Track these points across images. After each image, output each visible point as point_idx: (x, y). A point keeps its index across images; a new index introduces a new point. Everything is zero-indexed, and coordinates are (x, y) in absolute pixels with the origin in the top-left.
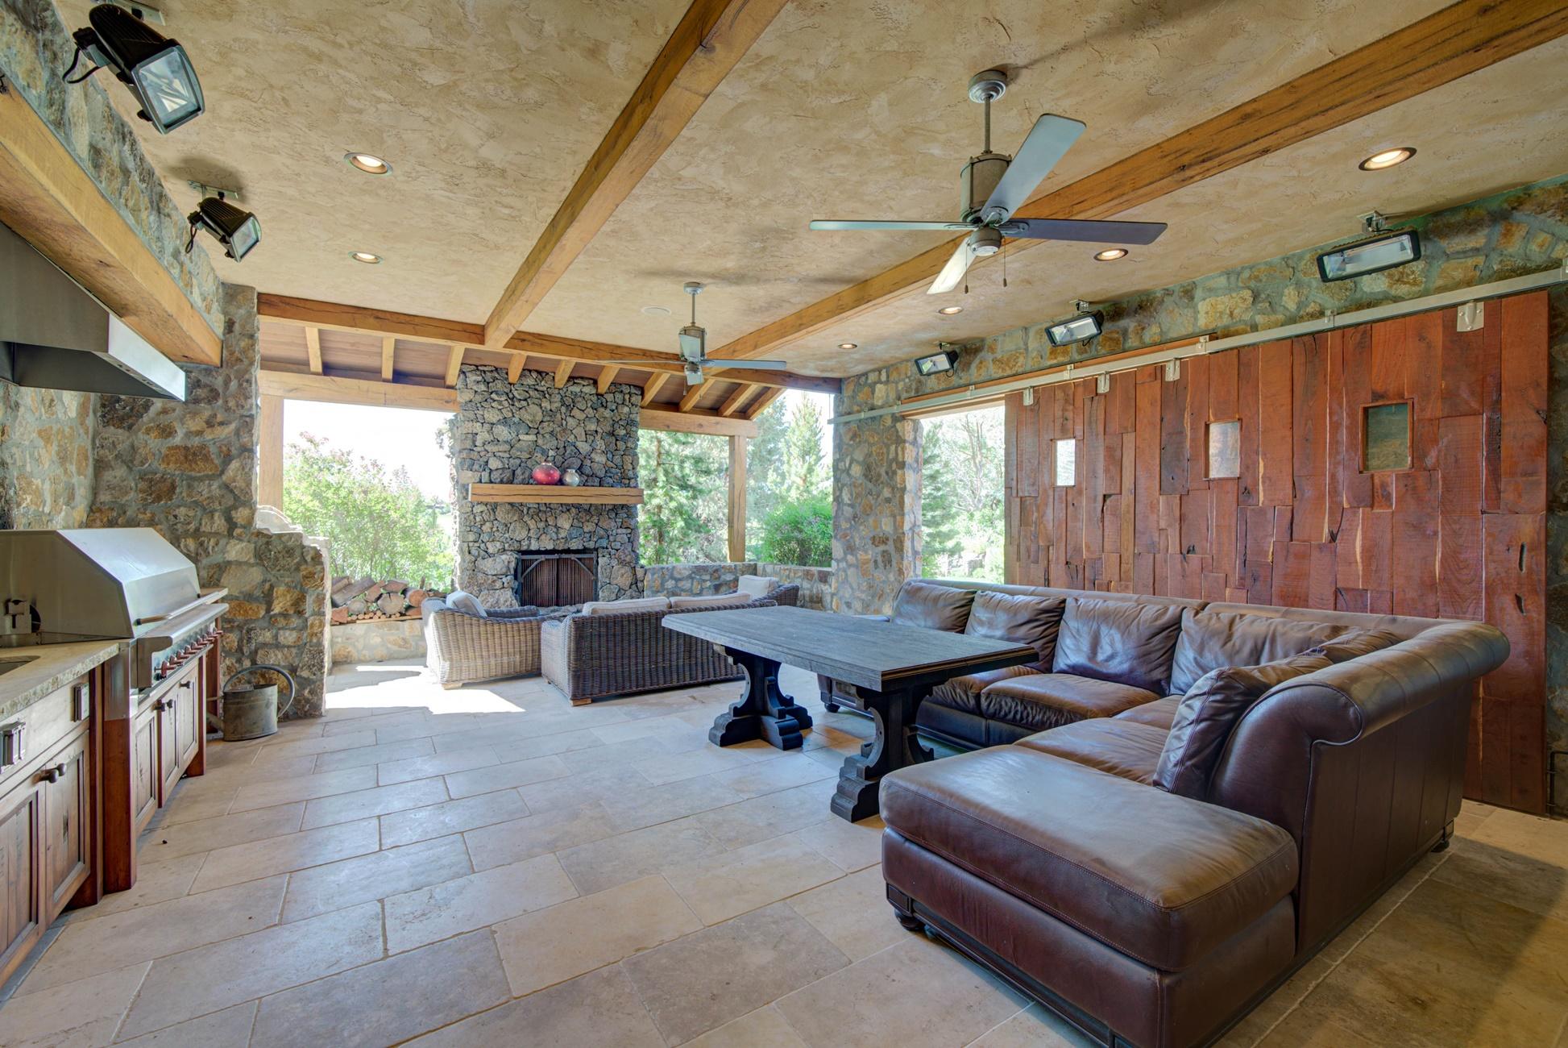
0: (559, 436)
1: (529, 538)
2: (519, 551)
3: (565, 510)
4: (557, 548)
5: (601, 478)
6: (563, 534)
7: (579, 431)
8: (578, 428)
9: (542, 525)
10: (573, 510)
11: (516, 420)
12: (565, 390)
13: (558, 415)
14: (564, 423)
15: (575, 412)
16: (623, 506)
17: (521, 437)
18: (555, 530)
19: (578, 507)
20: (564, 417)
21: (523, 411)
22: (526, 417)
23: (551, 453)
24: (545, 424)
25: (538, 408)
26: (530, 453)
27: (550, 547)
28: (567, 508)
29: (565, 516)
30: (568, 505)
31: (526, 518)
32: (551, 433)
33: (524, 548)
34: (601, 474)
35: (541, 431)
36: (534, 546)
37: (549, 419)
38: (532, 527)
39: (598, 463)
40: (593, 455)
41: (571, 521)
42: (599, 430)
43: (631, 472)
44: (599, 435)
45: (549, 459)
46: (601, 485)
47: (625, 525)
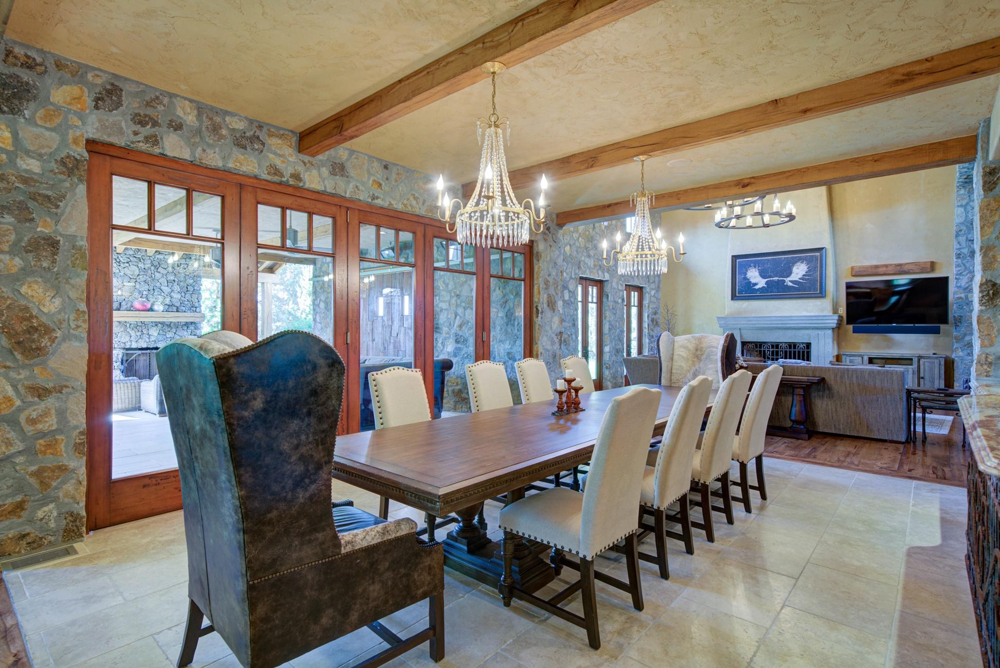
0: (150, 284)
1: (131, 341)
2: (124, 349)
3: (154, 325)
4: (149, 347)
5: (177, 307)
6: (153, 339)
7: (163, 281)
8: (163, 279)
9: (139, 333)
10: (160, 325)
11: (122, 274)
12: (153, 257)
13: (149, 271)
14: (153, 276)
15: (160, 269)
16: (192, 323)
17: (125, 284)
18: (148, 336)
19: (163, 323)
20: (153, 272)
21: (126, 269)
22: (128, 272)
23: (145, 293)
24: (141, 277)
25: (136, 268)
26: (131, 293)
27: (145, 346)
28: (156, 324)
29: (155, 328)
30: (156, 322)
31: (128, 330)
32: (145, 281)
33: (128, 347)
34: (178, 305)
35: (138, 281)
36: (134, 346)
37: (143, 273)
38: (132, 334)
39: (175, 298)
40: (172, 294)
41: (158, 331)
42: (176, 279)
43: (197, 304)
44: (176, 283)
45: (144, 296)
46: (177, 311)
47: (193, 333)
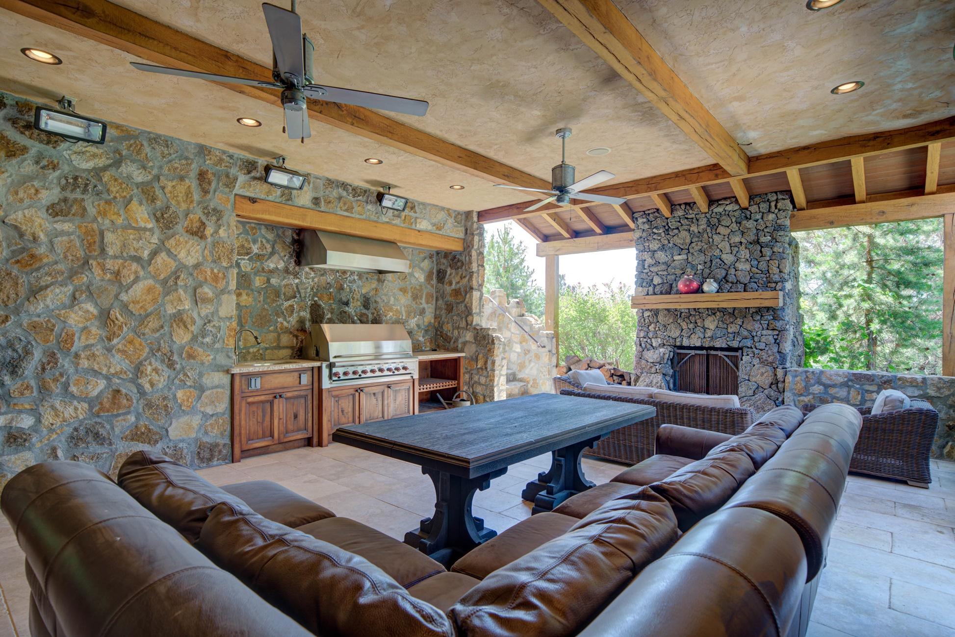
0: (706, 253)
1: (681, 336)
2: (675, 346)
3: (710, 313)
4: (704, 345)
5: (745, 285)
6: (709, 334)
7: (725, 246)
8: (723, 243)
9: (691, 326)
10: (718, 313)
11: (671, 245)
12: (710, 212)
13: (705, 235)
14: (711, 240)
15: (721, 229)
16: (768, 309)
17: (675, 258)
18: (702, 330)
19: (723, 311)
20: (710, 235)
21: (675, 237)
22: (678, 241)
23: (700, 267)
24: (693, 245)
25: (687, 233)
26: (682, 269)
27: (698, 344)
28: (713, 312)
29: (711, 319)
30: (714, 309)
31: (679, 321)
32: (700, 251)
33: (678, 344)
34: (746, 280)
35: (691, 251)
36: (686, 343)
37: (697, 239)
38: (684, 327)
39: (742, 270)
40: (737, 265)
41: (716, 322)
42: (743, 240)
43: (776, 276)
44: (743, 245)
45: (698, 272)
46: (745, 291)
47: (771, 327)
